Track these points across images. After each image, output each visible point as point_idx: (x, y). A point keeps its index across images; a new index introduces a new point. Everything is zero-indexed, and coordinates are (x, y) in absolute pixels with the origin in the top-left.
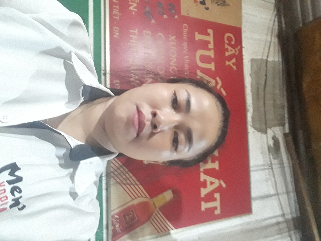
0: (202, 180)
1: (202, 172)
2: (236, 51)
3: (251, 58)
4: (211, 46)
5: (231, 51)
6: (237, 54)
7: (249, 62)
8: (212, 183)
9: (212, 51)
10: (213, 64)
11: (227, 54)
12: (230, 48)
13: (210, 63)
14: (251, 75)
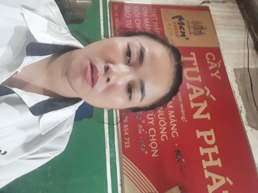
0: (207, 177)
1: (205, 169)
2: (218, 65)
3: (233, 68)
4: (195, 64)
5: (213, 65)
6: (219, 66)
7: (232, 72)
8: (217, 181)
9: (197, 68)
10: (199, 77)
11: (210, 68)
12: (212, 63)
13: (197, 76)
14: (236, 82)
